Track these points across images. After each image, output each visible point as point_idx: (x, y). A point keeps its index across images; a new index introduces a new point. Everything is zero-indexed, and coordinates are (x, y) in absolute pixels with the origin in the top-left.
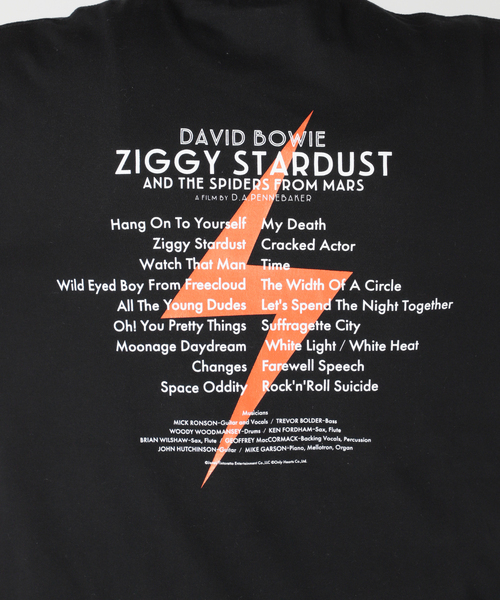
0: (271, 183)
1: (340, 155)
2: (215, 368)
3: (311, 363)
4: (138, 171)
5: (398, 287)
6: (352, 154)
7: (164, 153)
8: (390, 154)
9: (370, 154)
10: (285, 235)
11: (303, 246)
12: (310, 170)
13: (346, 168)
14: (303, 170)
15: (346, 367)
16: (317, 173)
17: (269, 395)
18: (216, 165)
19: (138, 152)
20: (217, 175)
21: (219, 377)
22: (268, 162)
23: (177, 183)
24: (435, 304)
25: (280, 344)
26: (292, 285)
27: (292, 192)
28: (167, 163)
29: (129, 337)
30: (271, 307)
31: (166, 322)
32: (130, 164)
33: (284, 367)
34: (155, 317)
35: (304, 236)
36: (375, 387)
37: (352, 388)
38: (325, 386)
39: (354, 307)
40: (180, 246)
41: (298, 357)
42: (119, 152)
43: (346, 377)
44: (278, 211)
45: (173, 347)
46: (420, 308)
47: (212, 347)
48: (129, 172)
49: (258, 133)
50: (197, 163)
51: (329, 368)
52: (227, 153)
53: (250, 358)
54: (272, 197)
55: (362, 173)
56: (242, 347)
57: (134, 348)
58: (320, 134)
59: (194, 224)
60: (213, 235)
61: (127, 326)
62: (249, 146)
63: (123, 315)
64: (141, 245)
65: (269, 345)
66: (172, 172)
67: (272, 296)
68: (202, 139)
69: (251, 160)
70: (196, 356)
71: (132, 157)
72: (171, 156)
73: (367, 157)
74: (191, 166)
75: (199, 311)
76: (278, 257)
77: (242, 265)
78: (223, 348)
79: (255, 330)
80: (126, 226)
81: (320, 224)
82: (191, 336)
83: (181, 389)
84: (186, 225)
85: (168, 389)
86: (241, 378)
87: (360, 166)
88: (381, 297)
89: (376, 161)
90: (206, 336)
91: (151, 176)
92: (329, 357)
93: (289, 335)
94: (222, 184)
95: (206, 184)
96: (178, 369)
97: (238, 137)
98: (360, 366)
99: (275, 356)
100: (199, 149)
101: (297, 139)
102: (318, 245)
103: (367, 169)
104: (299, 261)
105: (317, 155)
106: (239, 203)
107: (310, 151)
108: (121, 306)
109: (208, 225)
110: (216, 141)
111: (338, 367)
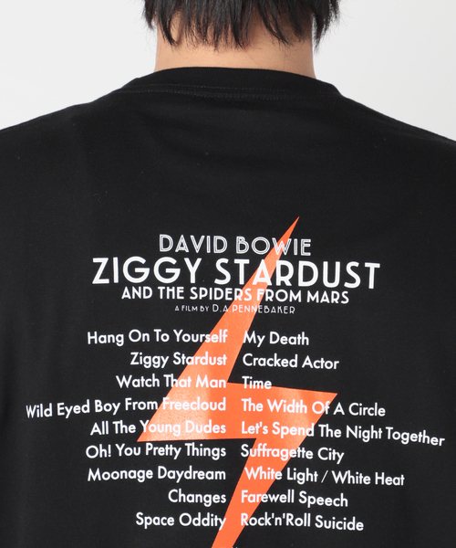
0: (254, 293)
1: (326, 264)
2: (192, 498)
3: (291, 493)
4: (116, 280)
5: (381, 412)
6: (338, 264)
7: (143, 261)
8: (378, 266)
9: (356, 264)
10: (267, 350)
11: (285, 363)
12: (294, 280)
13: (331, 279)
14: (287, 280)
15: (329, 502)
16: (301, 283)
17: (247, 529)
18: (197, 273)
19: (116, 260)
20: (198, 284)
21: (196, 509)
22: (250, 271)
23: (156, 292)
24: (422, 437)
25: (258, 475)
26: (273, 406)
27: (275, 303)
28: (146, 271)
29: (103, 464)
30: (252, 431)
31: (143, 445)
32: (108, 273)
33: (264, 497)
34: (131, 440)
35: (286, 352)
36: (360, 526)
37: (334, 525)
38: (305, 521)
39: (338, 433)
40: (157, 361)
41: (278, 487)
42: (96, 260)
43: (328, 513)
44: (261, 323)
45: (150, 474)
46: (406, 438)
47: (190, 474)
48: (106, 281)
49: (241, 240)
50: (177, 272)
51: (309, 501)
52: (209, 260)
53: (228, 487)
54: (255, 308)
55: (347, 285)
56: (221, 474)
57: (108, 476)
58: (306, 243)
59: (173, 336)
60: (191, 349)
61: (101, 451)
62: (231, 254)
63: (97, 439)
64: (118, 360)
65: (249, 473)
66: (151, 281)
67: (253, 418)
68: (182, 246)
69: (233, 269)
70: (172, 484)
71: (110, 265)
72: (150, 264)
73: (353, 268)
74: (172, 275)
75: (177, 436)
76: (260, 374)
77: (223, 383)
78: (201, 475)
79: (233, 455)
80: (105, 339)
81: (302, 339)
82: (169, 462)
83: (157, 521)
84: (165, 338)
85: (144, 521)
86: (220, 510)
87: (346, 277)
88: (366, 422)
89: (363, 273)
90: (183, 462)
91: (130, 285)
92: (311, 488)
93: (267, 462)
94: (203, 293)
95: (187, 293)
96: (154, 496)
97: (220, 244)
98: (343, 501)
99: (254, 486)
100: (180, 257)
101: (281, 247)
102: (301, 362)
103: (352, 280)
104: (282, 379)
105: (302, 264)
106: (220, 314)
108: (95, 429)
109: (187, 338)
110: (197, 248)
111: (320, 501)
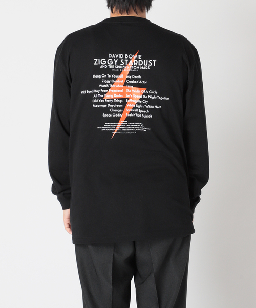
0: (129, 67)
1: (144, 61)
2: (115, 111)
3: (137, 109)
4: (99, 64)
5: (156, 93)
6: (147, 60)
8: (156, 61)
9: (151, 60)
10: (132, 79)
11: (136, 82)
12: (138, 64)
13: (146, 64)
14: (136, 64)
15: (145, 112)
16: (139, 65)
17: (127, 117)
18: (117, 62)
20: (117, 65)
21: (116, 113)
22: (128, 62)
23: (108, 66)
24: (165, 98)
25: (130, 105)
26: (133, 91)
27: (134, 69)
28: (106, 62)
29: (96, 103)
30: (128, 96)
31: (105, 99)
32: (97, 62)
33: (131, 110)
34: (102, 98)
35: (136, 80)
36: (151, 116)
37: (146, 116)
38: (140, 116)
39: (147, 97)
40: (108, 82)
41: (134, 108)
42: (95, 59)
43: (145, 114)
44: (131, 73)
45: (106, 106)
46: (162, 98)
47: (115, 106)
48: (97, 64)
49: (126, 55)
50: (112, 62)
51: (141, 111)
52: (120, 60)
53: (123, 108)
54: (129, 70)
56: (122, 105)
57: (97, 106)
58: (140, 56)
59: (111, 76)
60: (115, 79)
61: (96, 101)
62: (124, 58)
63: (95, 98)
64: (99, 81)
65: (128, 105)
66: (107, 64)
67: (129, 94)
68: (113, 56)
69: (124, 62)
70: (111, 108)
71: (98, 60)
72: (106, 60)
75: (112, 97)
76: (130, 84)
77: (122, 86)
78: (117, 106)
79: (124, 102)
80: (96, 77)
81: (139, 77)
82: (110, 103)
83: (107, 115)
84: (110, 76)
85: (104, 115)
86: (121, 113)
87: (149, 63)
88: (153, 95)
89: (153, 62)
90: (113, 103)
91: (102, 65)
92: (141, 109)
93: (132, 103)
94: (118, 67)
95: (114, 67)
96: (107, 110)
97: (122, 56)
98: (148, 111)
99: (129, 108)
100: (113, 59)
101: (135, 57)
102: (139, 82)
103: (150, 64)
104: (135, 85)
105: (139, 61)
106: (122, 71)
107: (138, 59)
108: (94, 96)
109: (115, 76)
110: (117, 57)
111: (143, 112)
